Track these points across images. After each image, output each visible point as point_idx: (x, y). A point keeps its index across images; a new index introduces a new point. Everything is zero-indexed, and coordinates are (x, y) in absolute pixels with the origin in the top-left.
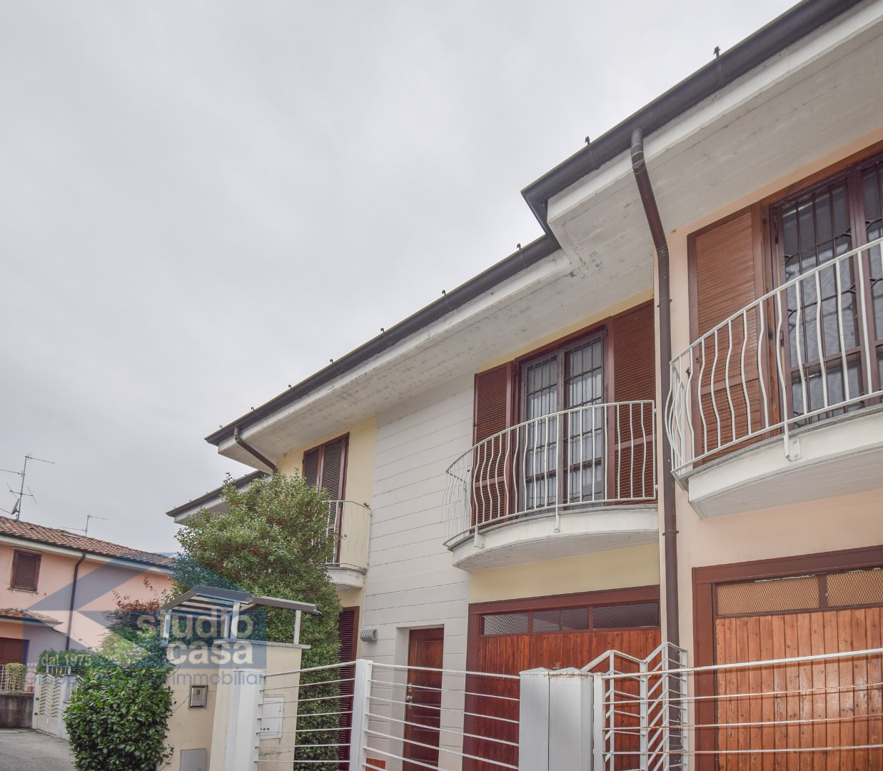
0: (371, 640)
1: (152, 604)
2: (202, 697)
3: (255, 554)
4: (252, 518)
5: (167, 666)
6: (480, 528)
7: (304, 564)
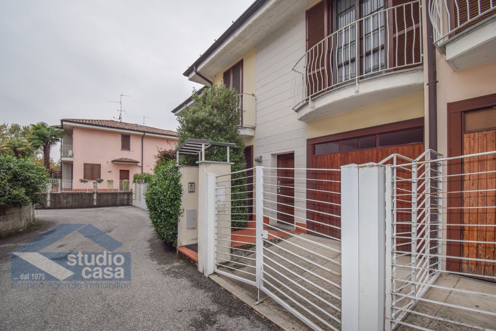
0: (259, 161)
1: (170, 151)
2: (193, 187)
3: (208, 123)
4: (205, 107)
5: (179, 175)
6: (312, 97)
7: (228, 126)
